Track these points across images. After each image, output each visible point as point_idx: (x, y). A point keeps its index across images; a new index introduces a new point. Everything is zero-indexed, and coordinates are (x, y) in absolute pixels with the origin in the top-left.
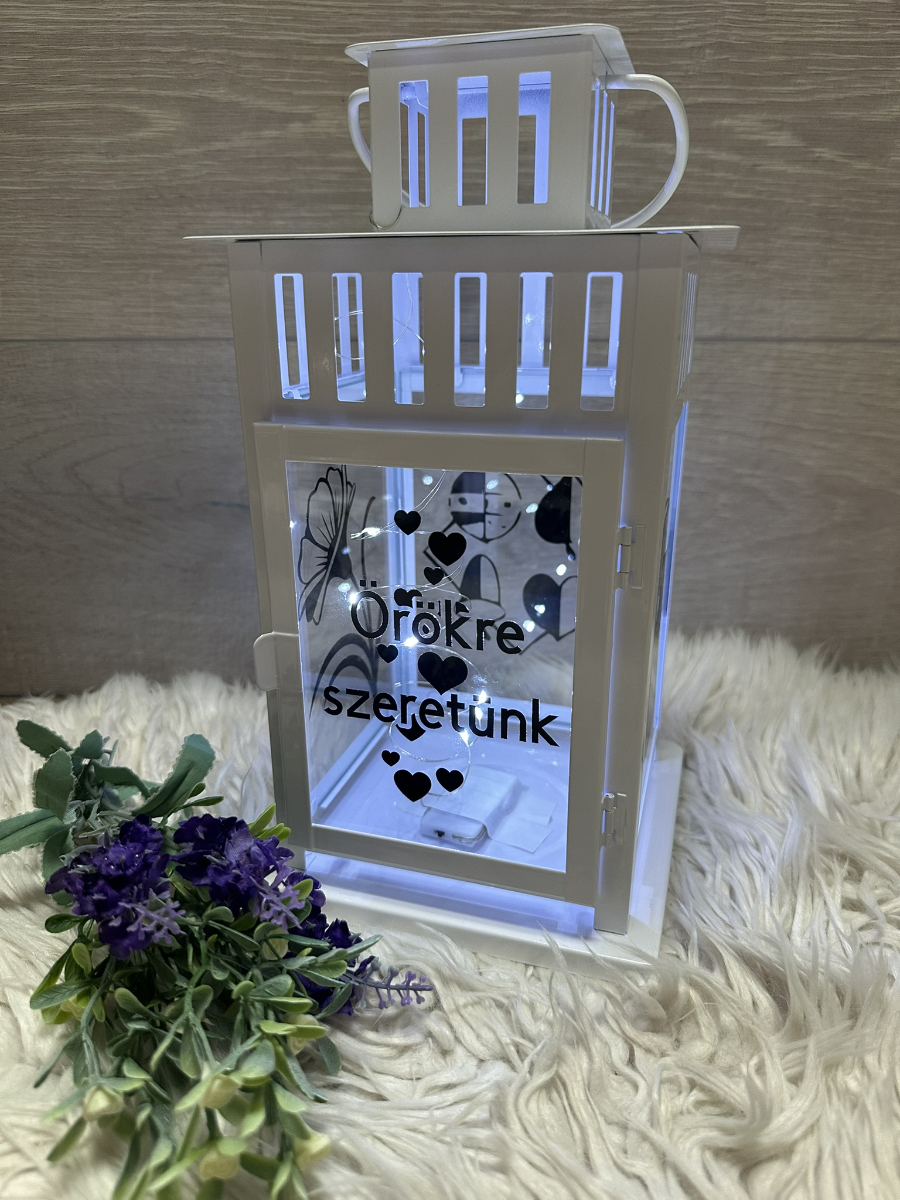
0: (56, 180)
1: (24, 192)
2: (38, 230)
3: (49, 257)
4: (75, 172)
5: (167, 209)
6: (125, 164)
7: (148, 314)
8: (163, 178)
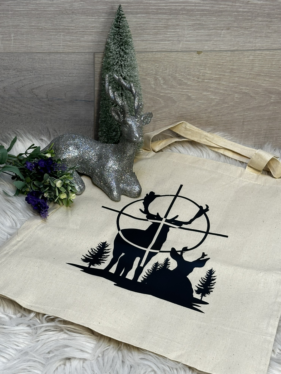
0: (34, 7)
1: (23, 10)
2: (27, 22)
3: (30, 29)
4: (40, 5)
5: (68, 16)
6: (56, 3)
7: (60, 46)
8: (68, 7)
